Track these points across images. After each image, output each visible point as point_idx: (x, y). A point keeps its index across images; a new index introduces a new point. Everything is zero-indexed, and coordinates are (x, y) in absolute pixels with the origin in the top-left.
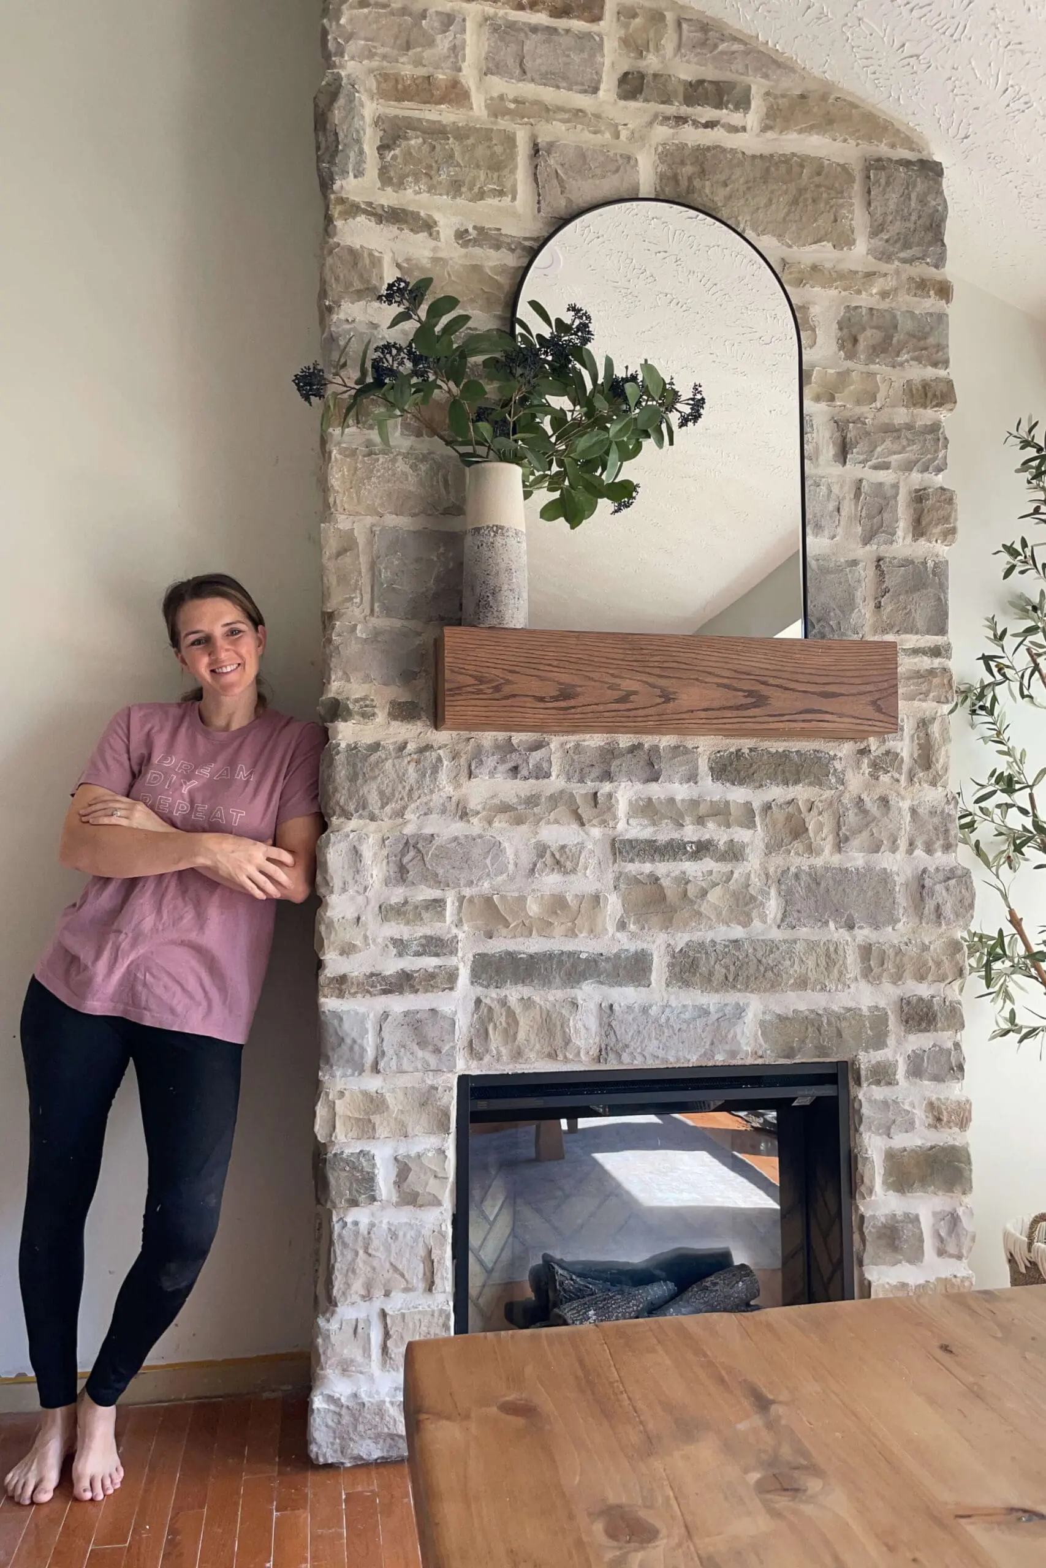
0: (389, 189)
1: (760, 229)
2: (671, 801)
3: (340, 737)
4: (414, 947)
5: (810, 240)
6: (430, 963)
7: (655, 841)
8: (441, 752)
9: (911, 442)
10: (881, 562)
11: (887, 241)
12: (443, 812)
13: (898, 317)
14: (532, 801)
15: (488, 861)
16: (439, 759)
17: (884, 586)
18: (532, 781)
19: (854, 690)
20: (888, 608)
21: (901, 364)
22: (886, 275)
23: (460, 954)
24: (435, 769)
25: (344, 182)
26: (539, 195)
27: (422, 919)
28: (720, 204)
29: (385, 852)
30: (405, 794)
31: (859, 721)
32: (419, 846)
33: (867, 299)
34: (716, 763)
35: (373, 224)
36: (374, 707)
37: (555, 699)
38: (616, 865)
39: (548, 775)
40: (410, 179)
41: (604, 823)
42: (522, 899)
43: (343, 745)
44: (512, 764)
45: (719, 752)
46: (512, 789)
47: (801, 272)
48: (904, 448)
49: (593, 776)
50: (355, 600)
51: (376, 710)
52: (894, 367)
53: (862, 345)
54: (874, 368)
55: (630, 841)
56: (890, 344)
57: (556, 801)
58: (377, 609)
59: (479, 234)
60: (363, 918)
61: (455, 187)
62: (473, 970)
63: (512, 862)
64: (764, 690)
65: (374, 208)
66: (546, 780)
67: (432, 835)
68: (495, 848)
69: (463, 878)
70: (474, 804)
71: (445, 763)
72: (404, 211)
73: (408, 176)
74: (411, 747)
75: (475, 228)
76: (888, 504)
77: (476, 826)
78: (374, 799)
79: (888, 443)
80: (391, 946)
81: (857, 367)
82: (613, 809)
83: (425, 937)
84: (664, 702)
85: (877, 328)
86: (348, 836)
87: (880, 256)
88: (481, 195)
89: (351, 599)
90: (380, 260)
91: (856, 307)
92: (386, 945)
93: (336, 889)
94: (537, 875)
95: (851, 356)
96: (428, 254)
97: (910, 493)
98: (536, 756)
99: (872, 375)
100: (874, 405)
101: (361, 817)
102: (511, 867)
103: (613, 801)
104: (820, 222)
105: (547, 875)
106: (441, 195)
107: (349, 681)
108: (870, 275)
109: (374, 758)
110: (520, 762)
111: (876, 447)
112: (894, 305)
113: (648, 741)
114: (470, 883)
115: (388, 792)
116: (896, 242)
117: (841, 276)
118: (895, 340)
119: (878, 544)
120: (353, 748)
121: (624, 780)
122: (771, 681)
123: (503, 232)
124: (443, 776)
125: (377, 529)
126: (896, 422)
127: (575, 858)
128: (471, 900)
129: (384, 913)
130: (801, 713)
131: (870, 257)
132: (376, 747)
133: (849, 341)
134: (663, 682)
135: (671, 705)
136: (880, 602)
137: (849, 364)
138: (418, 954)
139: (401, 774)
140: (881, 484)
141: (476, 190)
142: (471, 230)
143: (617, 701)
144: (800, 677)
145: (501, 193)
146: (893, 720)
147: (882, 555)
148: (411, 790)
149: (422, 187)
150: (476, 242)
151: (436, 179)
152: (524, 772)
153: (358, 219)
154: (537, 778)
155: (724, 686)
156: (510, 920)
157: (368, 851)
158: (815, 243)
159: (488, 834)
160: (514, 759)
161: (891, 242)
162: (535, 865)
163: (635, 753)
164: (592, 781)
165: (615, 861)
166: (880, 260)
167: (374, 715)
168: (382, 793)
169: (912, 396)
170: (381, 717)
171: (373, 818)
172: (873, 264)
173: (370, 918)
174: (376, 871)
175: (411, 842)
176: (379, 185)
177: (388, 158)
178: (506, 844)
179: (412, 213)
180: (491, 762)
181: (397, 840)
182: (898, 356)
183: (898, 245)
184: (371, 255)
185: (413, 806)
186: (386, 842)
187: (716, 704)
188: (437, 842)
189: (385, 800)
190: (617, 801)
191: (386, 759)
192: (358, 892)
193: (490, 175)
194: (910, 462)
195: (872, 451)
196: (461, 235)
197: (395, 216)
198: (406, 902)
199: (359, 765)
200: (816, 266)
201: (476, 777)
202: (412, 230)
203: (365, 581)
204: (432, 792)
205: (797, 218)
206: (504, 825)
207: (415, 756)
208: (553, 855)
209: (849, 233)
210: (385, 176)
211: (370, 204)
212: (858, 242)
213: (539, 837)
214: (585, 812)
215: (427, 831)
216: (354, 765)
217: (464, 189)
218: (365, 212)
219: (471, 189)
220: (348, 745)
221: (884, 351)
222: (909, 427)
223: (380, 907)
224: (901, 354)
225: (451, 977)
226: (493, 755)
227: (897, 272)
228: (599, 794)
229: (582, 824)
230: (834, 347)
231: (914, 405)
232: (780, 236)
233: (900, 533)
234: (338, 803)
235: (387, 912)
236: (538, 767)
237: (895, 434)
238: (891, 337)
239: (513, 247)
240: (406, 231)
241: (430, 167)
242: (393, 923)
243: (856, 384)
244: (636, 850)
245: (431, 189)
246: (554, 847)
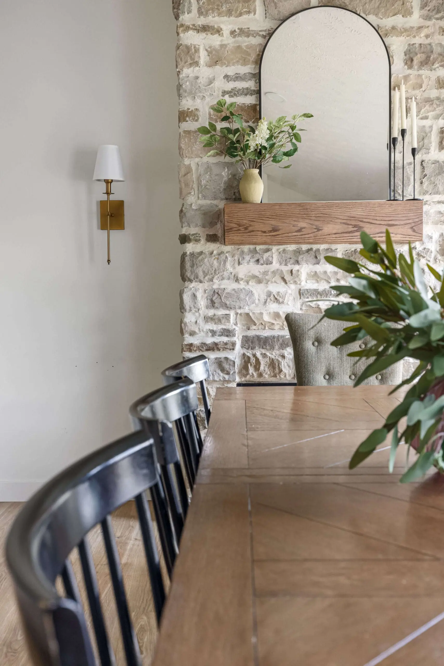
0: (202, 17)
1: (367, 12)
2: (325, 272)
3: (187, 250)
4: (218, 333)
5: (391, 14)
6: (225, 339)
7: (318, 290)
8: (227, 255)
9: (438, 106)
10: (423, 163)
11: (429, 10)
12: (229, 279)
13: (434, 47)
14: (265, 273)
15: (247, 299)
16: (226, 257)
17: (424, 174)
18: (265, 266)
19: (402, 223)
20: (426, 183)
21: (435, 69)
22: (428, 27)
23: (237, 336)
24: (225, 262)
25: (183, 17)
26: (266, 10)
27: (221, 322)
28: (347, 4)
29: (206, 295)
30: (213, 272)
31: (405, 236)
32: (219, 293)
33: (419, 40)
34: (346, 256)
35: (195, 33)
36: (200, 237)
37: (270, 231)
38: (301, 300)
39: (271, 263)
40: (210, 11)
41: (295, 282)
42: (261, 314)
43: (188, 253)
44: (256, 259)
45: (347, 251)
46: (257, 269)
47: (387, 30)
48: (435, 109)
49: (291, 262)
50: (192, 193)
51: (201, 238)
52: (431, 70)
53: (415, 62)
54: (421, 72)
55: (307, 290)
56: (429, 60)
57: (275, 273)
58: (200, 196)
59: (240, 32)
60: (198, 322)
61: (229, 13)
62: (242, 342)
63: (257, 299)
64: (361, 224)
65: (196, 27)
66: (271, 265)
67: (224, 289)
68: (250, 293)
69: (237, 304)
70: (241, 276)
71: (229, 259)
72: (208, 26)
73: (209, 10)
74: (215, 252)
75: (238, 29)
76: (427, 135)
77: (242, 285)
78: (201, 274)
79: (427, 107)
80: (209, 333)
81: (413, 73)
82: (299, 276)
83: (222, 329)
84: (317, 231)
85: (423, 53)
86: (191, 289)
87: (425, 18)
88: (241, 15)
89: (190, 193)
90: (199, 49)
91: (413, 44)
92: (207, 332)
93: (187, 311)
94: (267, 304)
95: (410, 67)
96: (218, 43)
97: (438, 129)
98: (266, 255)
99: (420, 76)
100: (421, 90)
101: (196, 281)
102: (257, 301)
103: (299, 273)
104: (396, 5)
105: (272, 304)
106: (223, 16)
107: (190, 227)
108: (420, 28)
109: (200, 258)
110: (260, 257)
111: (421, 110)
112: (431, 41)
113: (315, 247)
114: (240, 308)
115: (206, 271)
116: (433, 10)
117: (406, 30)
118: (432, 58)
119: (422, 155)
120: (192, 254)
121: (305, 264)
122: (365, 220)
123: (250, 29)
124: (228, 265)
125: (200, 163)
126: (431, 97)
127: (284, 297)
128: (241, 314)
129: (206, 319)
130: (378, 233)
131: (421, 19)
132: (201, 253)
133: (409, 62)
134: (317, 223)
135: (320, 232)
136: (422, 181)
137: (409, 71)
138: (220, 336)
139: (211, 264)
140: (424, 126)
141: (238, 12)
142: (237, 30)
143: (297, 231)
144: (378, 218)
145: (249, 12)
146: (420, 235)
147: (424, 159)
148: (215, 270)
149: (215, 14)
150: (239, 35)
151: (221, 10)
152: (261, 262)
153: (189, 32)
154: (267, 264)
155: (344, 223)
156: (256, 322)
157: (199, 295)
158: (394, 15)
159: (247, 288)
160: (257, 256)
161: (431, 10)
162: (267, 300)
163: (309, 253)
164: (291, 265)
165: (300, 298)
166: (426, 20)
167: (200, 240)
168: (204, 272)
169: (440, 83)
170: (203, 241)
171: (201, 282)
172: (422, 22)
173: (201, 321)
174: (202, 302)
175: (216, 291)
176: (198, 16)
177: (201, 4)
178: (254, 292)
179: (211, 26)
180: (247, 258)
181: (211, 290)
182: (433, 65)
183: (434, 12)
184: (195, 47)
185: (216, 277)
186: (207, 291)
187: (340, 231)
188: (226, 291)
189: (205, 274)
190: (301, 273)
191: (205, 258)
192: (196, 311)
193: (244, 4)
194: (438, 115)
195: (420, 111)
196: (233, 33)
197: (205, 29)
198: (215, 315)
199: (195, 261)
200: (394, 27)
201: (241, 264)
202: (212, 34)
203: (195, 186)
204: (224, 271)
205: (385, 5)
206: (254, 284)
207: (217, 256)
208: (274, 296)
209: (411, 9)
210: (200, 13)
211: (194, 25)
212: (414, 13)
213: (268, 289)
214: (287, 277)
215: (222, 287)
216: (193, 261)
217: (233, 13)
218: (192, 29)
219: (236, 13)
220: (190, 253)
221: (426, 63)
222: (438, 98)
223: (205, 317)
224: (435, 64)
225: (234, 344)
226: (248, 255)
227: (434, 25)
228: (293, 270)
229: (286, 283)
230: (403, 64)
231: (441, 88)
232: (376, 15)
233: (432, 149)
234: (187, 276)
235: (207, 319)
236: (267, 259)
237: (431, 103)
238: (430, 57)
239: (255, 35)
240: (209, 35)
241: (218, 5)
242: (209, 323)
243: (412, 80)
244: (310, 293)
245: (219, 15)
246: (275, 293)
